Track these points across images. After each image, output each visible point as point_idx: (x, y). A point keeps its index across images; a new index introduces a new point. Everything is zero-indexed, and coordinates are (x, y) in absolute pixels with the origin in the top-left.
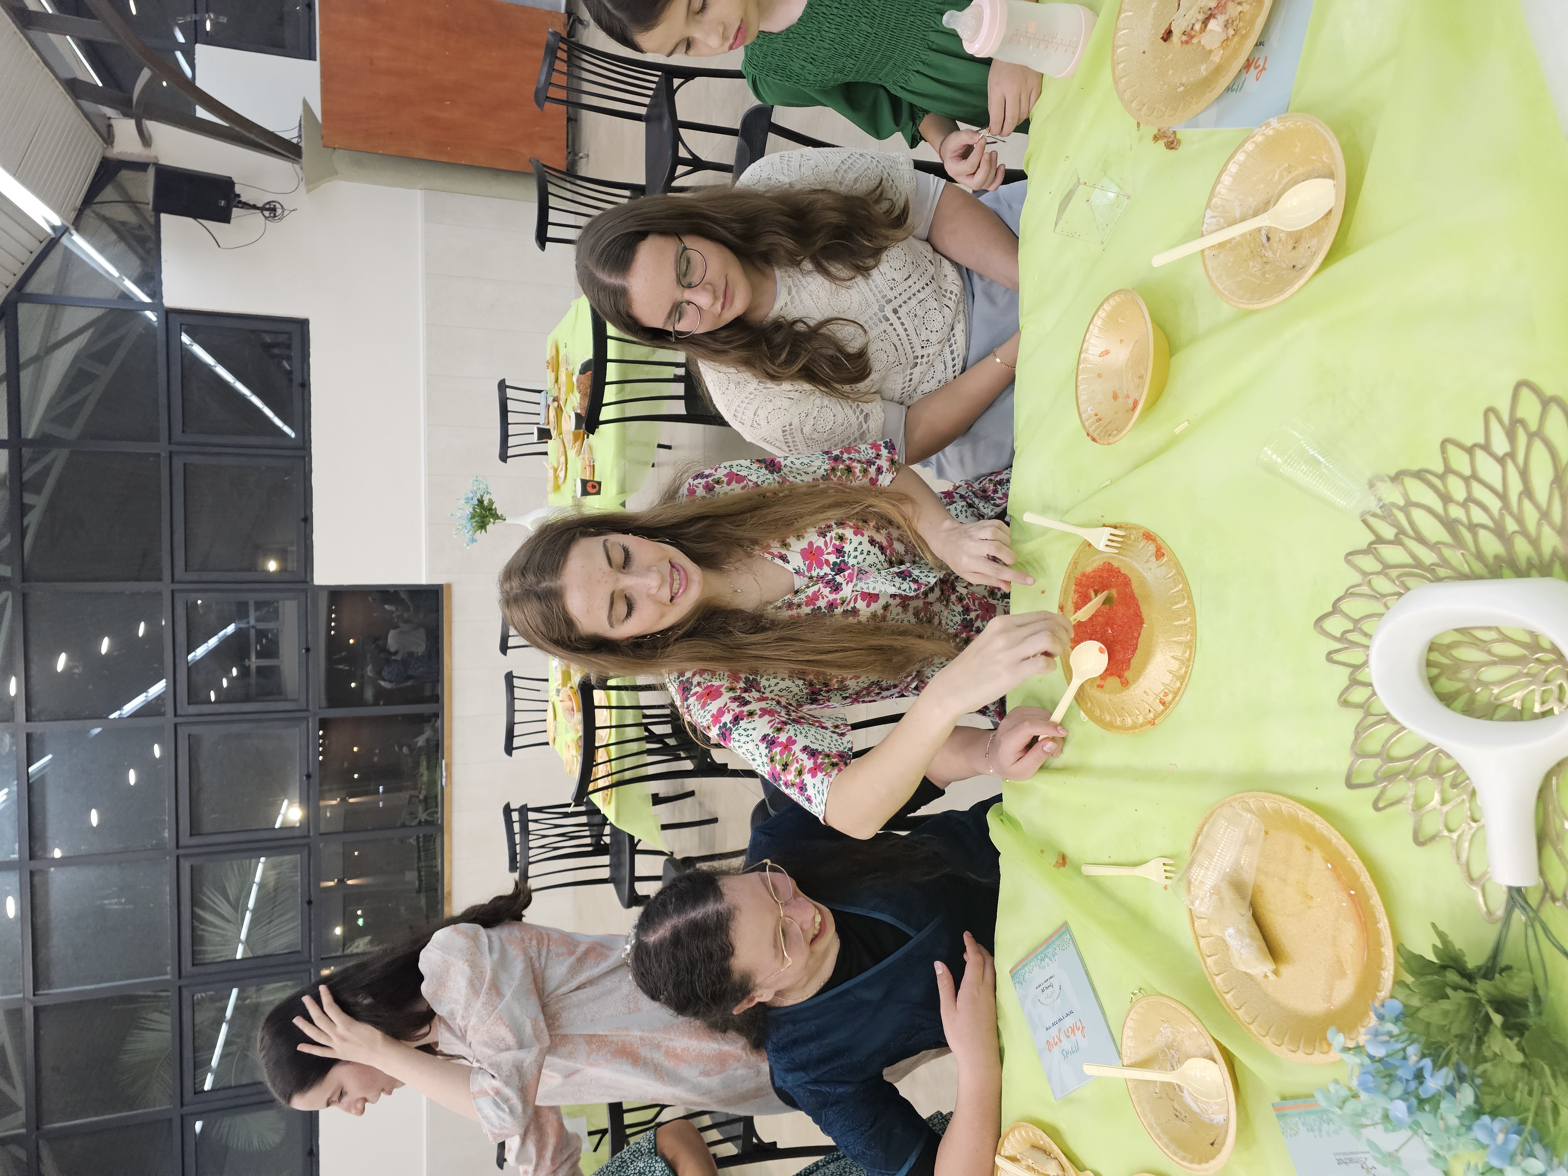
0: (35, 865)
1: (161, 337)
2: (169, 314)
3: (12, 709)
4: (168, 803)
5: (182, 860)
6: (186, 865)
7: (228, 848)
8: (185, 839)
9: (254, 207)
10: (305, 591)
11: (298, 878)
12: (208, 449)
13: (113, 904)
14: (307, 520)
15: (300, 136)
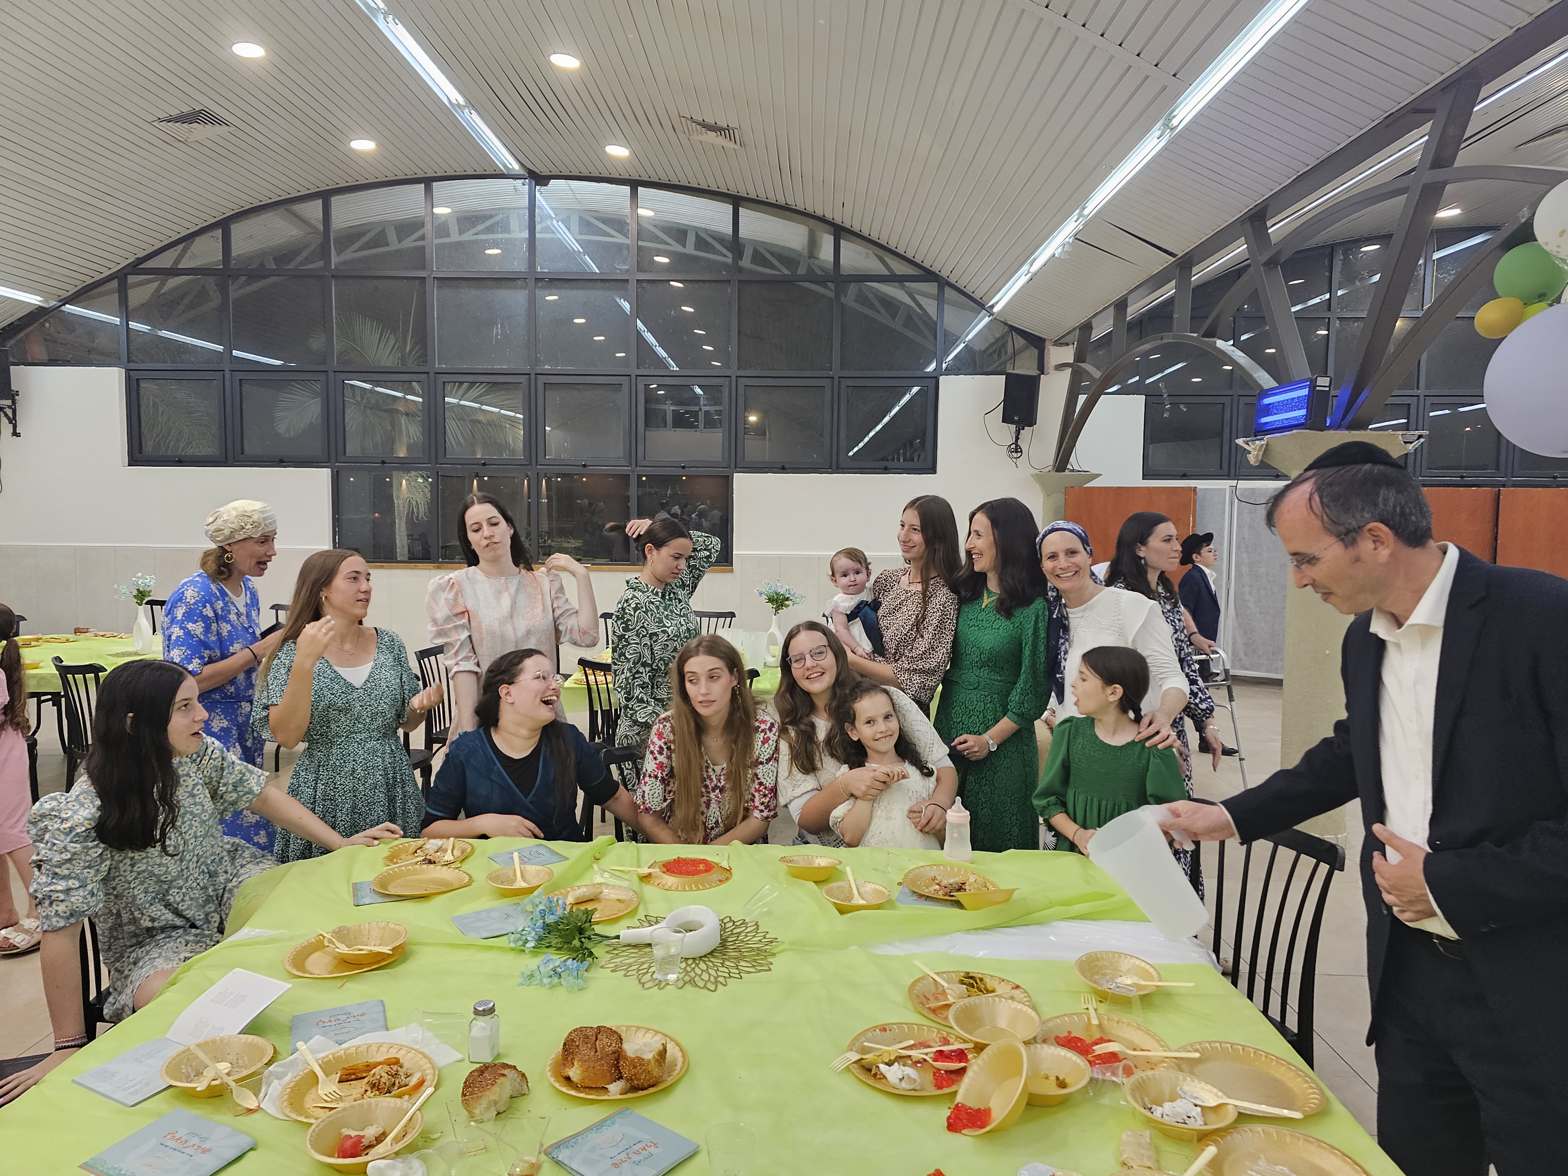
0: (531, 282)
1: (918, 374)
2: (935, 379)
3: (646, 271)
4: (570, 369)
5: (527, 376)
6: (523, 379)
7: (533, 408)
8: (541, 380)
9: (1017, 438)
10: (729, 467)
11: (504, 456)
12: (836, 402)
13: (497, 330)
14: (783, 469)
15: (1073, 471)
